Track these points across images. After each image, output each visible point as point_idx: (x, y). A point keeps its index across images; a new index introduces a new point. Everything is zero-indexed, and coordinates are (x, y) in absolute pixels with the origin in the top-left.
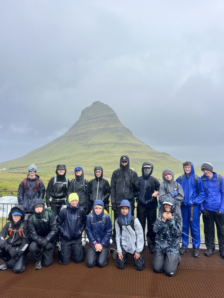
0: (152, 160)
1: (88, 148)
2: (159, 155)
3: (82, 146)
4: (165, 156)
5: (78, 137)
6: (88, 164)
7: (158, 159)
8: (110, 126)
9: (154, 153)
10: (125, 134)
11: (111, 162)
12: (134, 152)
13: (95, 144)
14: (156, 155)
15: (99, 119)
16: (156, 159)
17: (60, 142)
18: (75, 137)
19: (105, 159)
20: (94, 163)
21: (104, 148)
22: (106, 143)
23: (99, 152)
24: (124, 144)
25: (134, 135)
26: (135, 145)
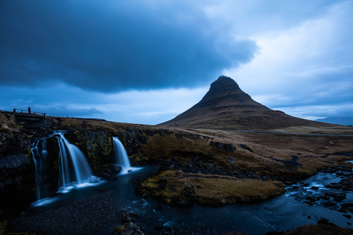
0: (265, 117)
1: (215, 111)
2: (273, 113)
3: (211, 109)
4: (280, 113)
5: (208, 103)
6: (213, 122)
7: (272, 116)
8: (232, 93)
9: (269, 111)
10: (245, 98)
11: (230, 120)
12: (251, 111)
13: (221, 108)
14: (270, 113)
15: (223, 89)
16: (269, 116)
17: (196, 108)
18: (207, 104)
19: (226, 117)
20: (217, 121)
21: (228, 110)
22: (229, 106)
23: (223, 113)
24: (243, 106)
25: (252, 99)
26: (253, 106)
